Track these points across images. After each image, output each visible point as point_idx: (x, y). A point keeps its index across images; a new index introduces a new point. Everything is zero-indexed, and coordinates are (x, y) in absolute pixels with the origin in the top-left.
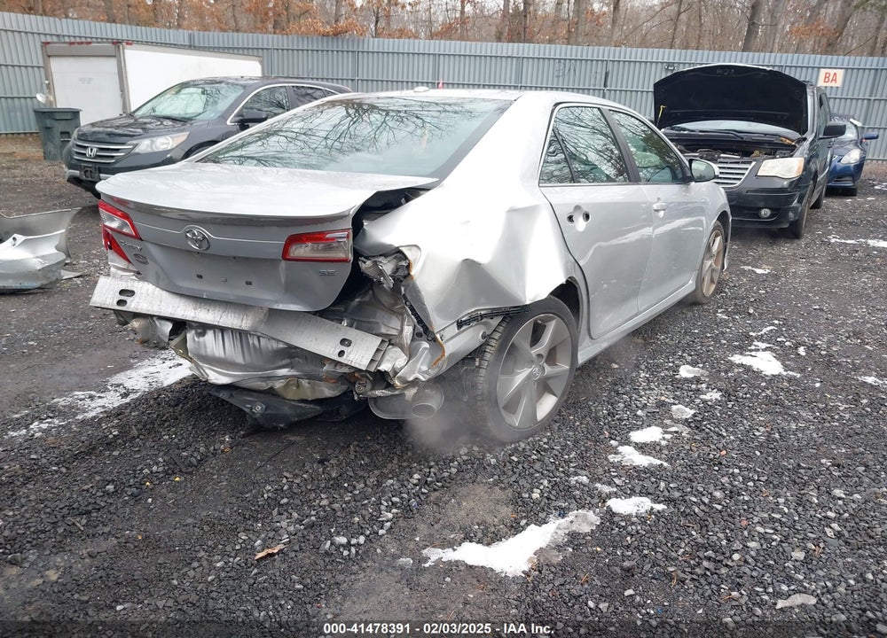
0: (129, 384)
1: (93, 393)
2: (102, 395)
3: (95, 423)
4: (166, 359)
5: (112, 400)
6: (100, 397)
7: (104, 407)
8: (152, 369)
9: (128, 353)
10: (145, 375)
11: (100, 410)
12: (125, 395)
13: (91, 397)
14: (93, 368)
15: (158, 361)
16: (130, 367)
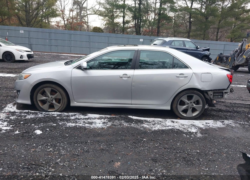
0: (221, 124)
1: (230, 125)
2: (228, 123)
3: (232, 119)
4: (208, 126)
5: (226, 122)
6: (229, 123)
7: (229, 121)
8: (213, 125)
9: (217, 132)
10: (216, 125)
11: (230, 121)
12: (223, 122)
13: (231, 124)
14: (229, 131)
15: (211, 127)
16: (219, 128)
